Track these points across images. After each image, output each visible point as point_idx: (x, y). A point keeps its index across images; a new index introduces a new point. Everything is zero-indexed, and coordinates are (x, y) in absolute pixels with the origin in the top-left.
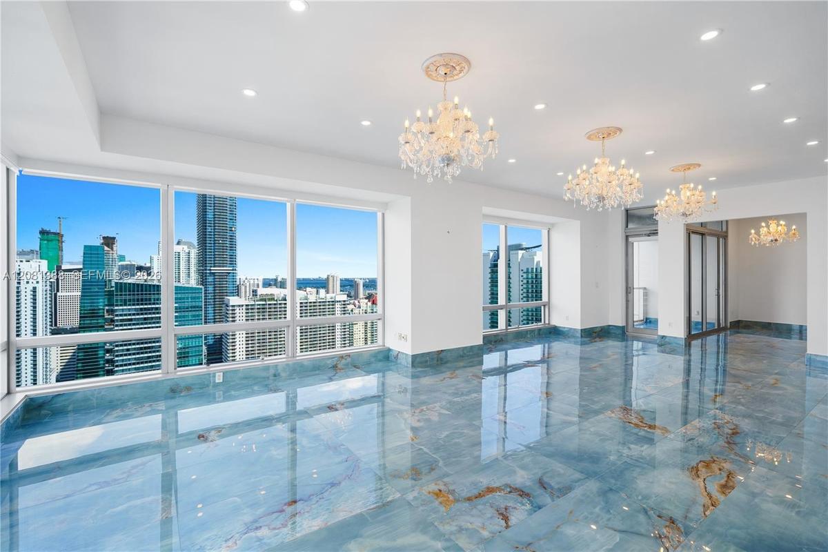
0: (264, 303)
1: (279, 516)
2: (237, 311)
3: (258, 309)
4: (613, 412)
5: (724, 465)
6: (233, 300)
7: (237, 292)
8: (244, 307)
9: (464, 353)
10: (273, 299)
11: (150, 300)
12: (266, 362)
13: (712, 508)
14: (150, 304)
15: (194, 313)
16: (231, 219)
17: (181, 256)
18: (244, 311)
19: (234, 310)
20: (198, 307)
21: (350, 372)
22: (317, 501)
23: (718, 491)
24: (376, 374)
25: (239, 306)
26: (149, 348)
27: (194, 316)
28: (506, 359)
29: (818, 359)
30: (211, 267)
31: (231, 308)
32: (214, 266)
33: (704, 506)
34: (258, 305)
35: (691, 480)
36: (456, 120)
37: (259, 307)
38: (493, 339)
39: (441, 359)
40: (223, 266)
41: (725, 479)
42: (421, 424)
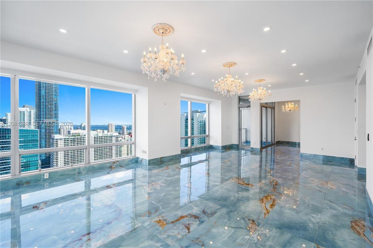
0: (74, 137)
1: (79, 242)
2: (59, 142)
3: (71, 140)
4: (233, 180)
5: (272, 197)
6: (57, 136)
7: (59, 132)
8: (63, 140)
9: (172, 158)
10: (79, 135)
11: (6, 137)
12: (73, 167)
13: (268, 214)
14: (6, 139)
15: (33, 143)
16: (55, 95)
17: (25, 114)
18: (63, 142)
19: (57, 141)
20: (35, 140)
21: (118, 169)
22: (100, 232)
23: (270, 207)
24: (132, 170)
25: (60, 139)
26: (5, 163)
27: (33, 145)
28: (191, 160)
29: (304, 154)
30: (44, 119)
31: (55, 140)
32: (46, 119)
33: (265, 214)
34: (71, 138)
35: (260, 204)
36: (167, 53)
37: (71, 139)
38: (185, 151)
39: (162, 161)
40: (51, 119)
41: (272, 202)
42: (152, 191)
